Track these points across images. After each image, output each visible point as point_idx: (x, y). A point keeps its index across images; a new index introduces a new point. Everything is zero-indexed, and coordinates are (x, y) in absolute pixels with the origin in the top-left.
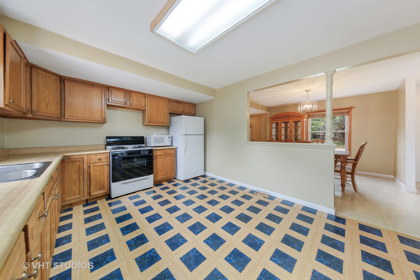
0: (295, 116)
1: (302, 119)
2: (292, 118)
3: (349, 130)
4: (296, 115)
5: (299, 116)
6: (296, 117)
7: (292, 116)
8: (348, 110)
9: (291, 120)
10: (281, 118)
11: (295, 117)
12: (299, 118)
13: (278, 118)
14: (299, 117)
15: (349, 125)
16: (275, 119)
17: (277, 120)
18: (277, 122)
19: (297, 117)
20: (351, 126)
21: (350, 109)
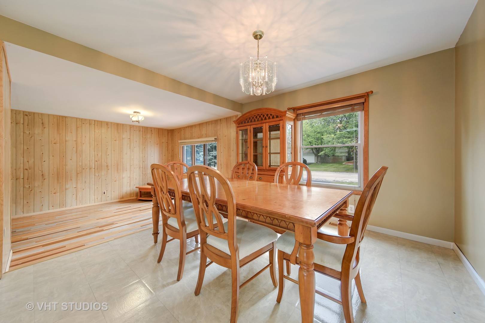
0: (271, 115)
1: (281, 121)
2: (267, 120)
3: (365, 142)
4: (273, 114)
5: (277, 115)
6: (273, 118)
7: (267, 115)
8: (362, 100)
9: (266, 123)
10: (251, 121)
11: (271, 117)
12: (278, 119)
13: (247, 122)
14: (277, 117)
15: (364, 132)
16: (244, 122)
17: (245, 124)
18: (245, 128)
19: (275, 117)
20: (368, 131)
21: (366, 96)
